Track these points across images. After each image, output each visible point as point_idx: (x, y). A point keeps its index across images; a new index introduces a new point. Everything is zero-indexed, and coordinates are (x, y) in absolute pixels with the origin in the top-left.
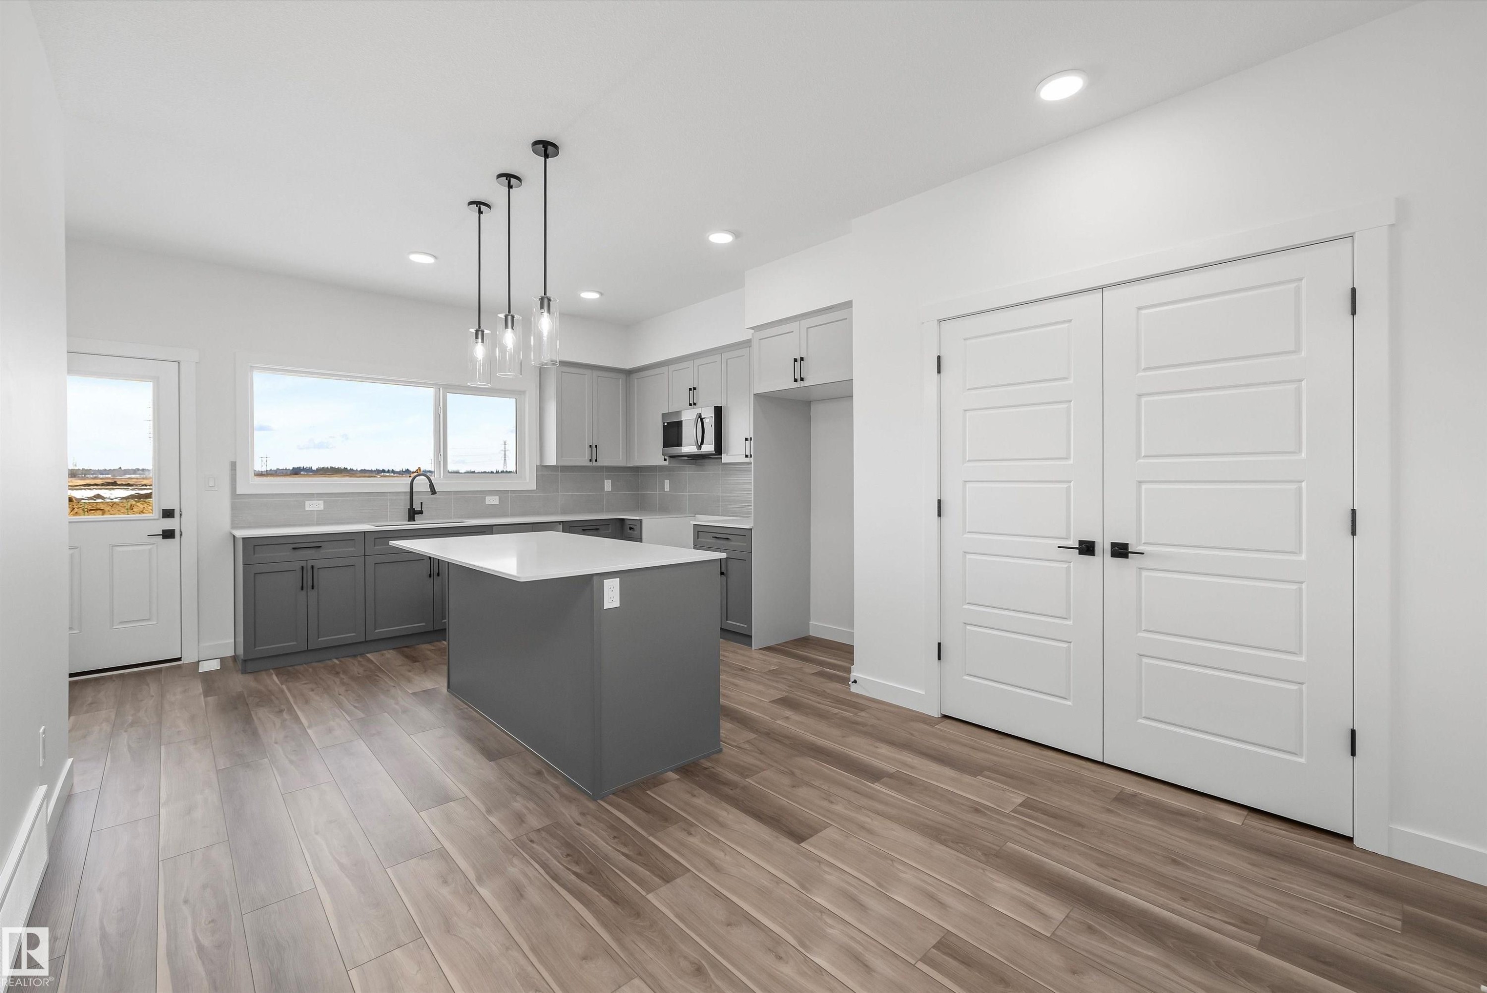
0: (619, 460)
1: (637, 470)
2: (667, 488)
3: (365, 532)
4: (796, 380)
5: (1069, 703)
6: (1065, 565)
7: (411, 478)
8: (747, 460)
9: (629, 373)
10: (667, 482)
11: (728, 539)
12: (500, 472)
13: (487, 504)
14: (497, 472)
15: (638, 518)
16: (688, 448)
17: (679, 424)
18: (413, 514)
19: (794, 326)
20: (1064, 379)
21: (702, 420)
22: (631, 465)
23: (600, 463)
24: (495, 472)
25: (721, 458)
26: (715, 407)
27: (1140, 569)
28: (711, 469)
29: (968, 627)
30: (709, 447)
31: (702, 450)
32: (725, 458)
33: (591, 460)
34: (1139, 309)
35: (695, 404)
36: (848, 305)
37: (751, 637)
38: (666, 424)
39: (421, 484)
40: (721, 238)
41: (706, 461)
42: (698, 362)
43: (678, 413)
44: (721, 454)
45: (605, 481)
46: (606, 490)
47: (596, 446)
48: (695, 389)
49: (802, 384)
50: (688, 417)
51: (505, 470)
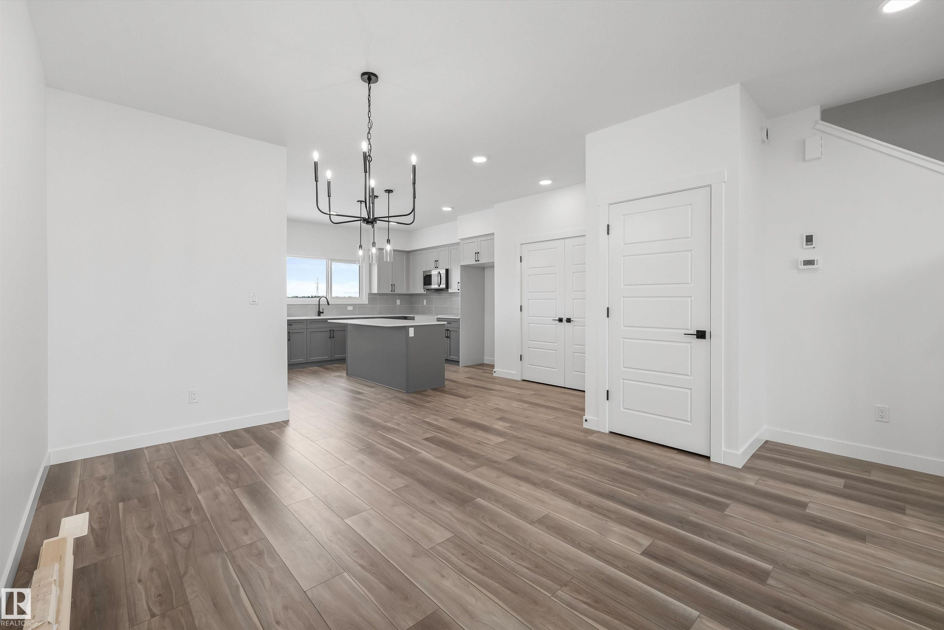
0: (404, 291)
1: (411, 295)
2: (425, 303)
3: (307, 319)
4: (476, 261)
5: (556, 370)
6: (555, 326)
7: (319, 298)
8: (459, 291)
9: (408, 252)
10: (425, 301)
11: (450, 323)
12: (314, 297)
13: (348, 309)
14: (312, 297)
15: (413, 316)
16: (434, 286)
17: (430, 276)
18: (319, 313)
19: (475, 240)
20: (555, 266)
21: (440, 274)
22: (409, 293)
23: (396, 292)
24: (311, 297)
25: (448, 290)
26: (446, 269)
27: (574, 326)
28: (444, 295)
29: (530, 349)
30: (443, 286)
31: (440, 287)
32: (450, 291)
33: (392, 291)
34: (574, 246)
35: (437, 267)
36: (493, 234)
37: (459, 362)
38: (425, 276)
39: (323, 301)
40: (447, 209)
41: (442, 291)
42: (439, 249)
43: (430, 271)
44: (448, 288)
45: (397, 300)
46: (397, 304)
47: (394, 285)
48: (437, 261)
49: (478, 262)
50: (434, 273)
51: (317, 296)
